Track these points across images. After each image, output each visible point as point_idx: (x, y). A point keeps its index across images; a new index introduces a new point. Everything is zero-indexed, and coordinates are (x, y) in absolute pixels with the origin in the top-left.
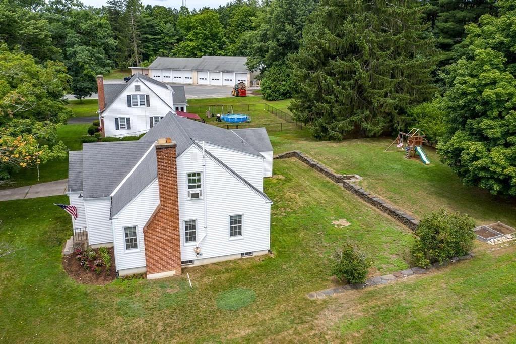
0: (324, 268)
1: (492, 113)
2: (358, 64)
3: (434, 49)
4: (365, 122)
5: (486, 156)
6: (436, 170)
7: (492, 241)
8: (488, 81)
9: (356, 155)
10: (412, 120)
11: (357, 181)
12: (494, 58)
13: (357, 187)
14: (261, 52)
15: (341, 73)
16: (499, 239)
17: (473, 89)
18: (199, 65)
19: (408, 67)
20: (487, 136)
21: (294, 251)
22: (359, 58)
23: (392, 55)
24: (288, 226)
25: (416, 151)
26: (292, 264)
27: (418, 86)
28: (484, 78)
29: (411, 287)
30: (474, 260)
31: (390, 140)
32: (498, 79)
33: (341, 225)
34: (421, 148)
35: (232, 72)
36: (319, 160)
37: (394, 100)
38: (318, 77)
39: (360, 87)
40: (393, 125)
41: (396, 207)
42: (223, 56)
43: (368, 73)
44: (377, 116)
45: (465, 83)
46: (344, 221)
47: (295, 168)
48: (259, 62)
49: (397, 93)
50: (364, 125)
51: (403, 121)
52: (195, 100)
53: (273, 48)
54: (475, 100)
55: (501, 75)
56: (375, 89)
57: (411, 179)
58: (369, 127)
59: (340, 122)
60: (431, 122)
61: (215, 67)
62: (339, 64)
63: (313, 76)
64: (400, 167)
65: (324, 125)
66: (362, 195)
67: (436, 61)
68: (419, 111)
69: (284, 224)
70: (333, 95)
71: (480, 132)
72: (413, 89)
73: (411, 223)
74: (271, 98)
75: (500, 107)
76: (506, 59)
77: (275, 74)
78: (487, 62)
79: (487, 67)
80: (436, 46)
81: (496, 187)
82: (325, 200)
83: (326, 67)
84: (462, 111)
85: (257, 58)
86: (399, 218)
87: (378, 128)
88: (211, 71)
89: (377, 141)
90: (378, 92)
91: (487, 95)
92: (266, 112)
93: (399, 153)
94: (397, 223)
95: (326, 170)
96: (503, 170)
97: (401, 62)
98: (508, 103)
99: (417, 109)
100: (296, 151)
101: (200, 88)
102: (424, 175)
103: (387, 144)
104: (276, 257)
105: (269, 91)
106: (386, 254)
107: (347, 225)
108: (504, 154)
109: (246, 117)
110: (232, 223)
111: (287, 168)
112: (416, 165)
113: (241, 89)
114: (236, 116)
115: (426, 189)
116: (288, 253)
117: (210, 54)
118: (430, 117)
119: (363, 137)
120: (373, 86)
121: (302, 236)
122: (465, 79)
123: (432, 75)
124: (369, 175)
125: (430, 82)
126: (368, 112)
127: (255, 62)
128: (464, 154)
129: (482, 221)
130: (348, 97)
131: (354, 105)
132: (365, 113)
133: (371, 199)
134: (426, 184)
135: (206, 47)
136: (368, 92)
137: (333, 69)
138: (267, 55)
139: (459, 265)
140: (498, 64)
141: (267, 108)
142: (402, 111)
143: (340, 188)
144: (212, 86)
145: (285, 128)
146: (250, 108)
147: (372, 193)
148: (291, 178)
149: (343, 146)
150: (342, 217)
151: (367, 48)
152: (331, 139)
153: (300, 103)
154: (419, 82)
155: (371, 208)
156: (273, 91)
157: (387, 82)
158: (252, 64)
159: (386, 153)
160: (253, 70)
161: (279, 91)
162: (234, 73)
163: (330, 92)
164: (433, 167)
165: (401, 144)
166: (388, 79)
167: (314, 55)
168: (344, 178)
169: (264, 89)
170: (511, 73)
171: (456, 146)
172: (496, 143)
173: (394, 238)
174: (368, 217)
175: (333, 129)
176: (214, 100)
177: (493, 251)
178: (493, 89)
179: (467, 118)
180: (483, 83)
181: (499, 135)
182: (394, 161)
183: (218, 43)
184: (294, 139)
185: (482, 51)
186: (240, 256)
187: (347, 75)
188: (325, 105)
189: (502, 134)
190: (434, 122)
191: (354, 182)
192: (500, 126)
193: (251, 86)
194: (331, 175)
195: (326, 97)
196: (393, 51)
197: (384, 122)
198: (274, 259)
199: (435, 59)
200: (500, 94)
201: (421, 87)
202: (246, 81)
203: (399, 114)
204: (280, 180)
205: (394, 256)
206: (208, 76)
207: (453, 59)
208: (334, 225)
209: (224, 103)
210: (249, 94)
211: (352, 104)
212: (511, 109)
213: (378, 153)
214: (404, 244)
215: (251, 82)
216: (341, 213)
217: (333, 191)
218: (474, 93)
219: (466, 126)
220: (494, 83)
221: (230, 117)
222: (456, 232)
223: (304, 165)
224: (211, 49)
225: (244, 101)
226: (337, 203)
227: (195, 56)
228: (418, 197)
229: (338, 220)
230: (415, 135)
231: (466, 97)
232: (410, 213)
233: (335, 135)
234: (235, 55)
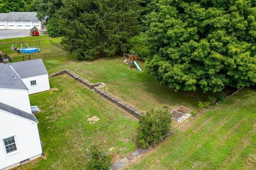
0: (82, 161)
1: (173, 44)
2: (97, 15)
3: (138, 6)
4: (106, 49)
5: (172, 70)
6: (145, 74)
7: (180, 120)
8: (170, 25)
9: (102, 69)
10: (131, 46)
11: (102, 87)
12: (171, 11)
13: (103, 92)
14: (44, 9)
15: (88, 21)
16: (183, 117)
17: (161, 30)
18: (8, 17)
19: (125, 16)
20: (171, 58)
21: (61, 150)
22: (98, 12)
23: (116, 10)
24: (58, 128)
25: (134, 64)
26: (59, 161)
27: (132, 27)
28: (167, 23)
29: (139, 167)
30: (172, 137)
31: (120, 57)
32: (174, 24)
33: (93, 121)
34: (136, 62)
35: (29, 21)
36: (80, 75)
37: (120, 35)
38: (75, 24)
39: (100, 28)
40: (121, 49)
41: (126, 103)
42: (23, 11)
43: (104, 20)
44: (112, 45)
45: (157, 26)
46: (95, 117)
47: (66, 82)
48: (44, 15)
49: (121, 31)
50: (105, 50)
51: (126, 47)
52: (5, 39)
53: (51, 7)
54: (163, 36)
55: (176, 21)
56: (109, 30)
57: (133, 82)
58: (108, 51)
59: (91, 50)
60: (140, 46)
61: (18, 18)
62: (86, 15)
63: (72, 23)
64: (126, 74)
65: (82, 52)
66: (105, 97)
67: (139, 12)
68: (133, 41)
69: (55, 127)
70: (85, 34)
71: (167, 55)
72: (129, 28)
73: (135, 113)
74: (54, 36)
75: (177, 41)
76: (178, 11)
77: (54, 21)
78: (168, 13)
79: (168, 16)
80: (138, 4)
81: (178, 88)
82: (83, 103)
83: (79, 18)
84: (156, 43)
85: (43, 13)
86: (128, 110)
87: (113, 52)
88: (16, 21)
89: (113, 59)
90: (111, 31)
91: (170, 34)
92: (51, 44)
93: (125, 65)
94: (127, 114)
95: (84, 81)
96: (181, 77)
97: (121, 13)
98: (181, 38)
99: (132, 40)
100: (66, 70)
101: (9, 31)
102: (139, 78)
103: (118, 60)
104: (48, 158)
105: (52, 32)
106: (122, 139)
107: (97, 120)
108: (180, 68)
109: (36, 49)
110: (6, 144)
111: (60, 82)
112: (134, 72)
113: (35, 31)
114: (30, 49)
115: (141, 88)
116: (57, 152)
117: (15, 11)
118: (139, 44)
119: (105, 57)
120: (107, 28)
121: (67, 135)
122: (156, 24)
123: (138, 20)
124: (110, 82)
125: (138, 24)
126: (106, 43)
127: (41, 15)
128: (160, 69)
129: (173, 106)
130: (93, 35)
131: (98, 40)
132: (104, 44)
133: (111, 99)
134: (141, 84)
135: (11, 6)
136: (105, 32)
137: (83, 19)
138: (48, 11)
139: (165, 142)
140: (174, 15)
141: (51, 42)
142: (124, 41)
143: (93, 93)
144: (18, 30)
145: (61, 54)
146: (41, 43)
147: (111, 94)
148: (63, 89)
149: (94, 64)
150: (94, 115)
151: (101, 6)
152: (87, 60)
153: (68, 39)
154: (132, 25)
155: (112, 105)
156: (55, 32)
157: (114, 26)
158: (40, 16)
159: (118, 66)
160: (41, 19)
161: (58, 31)
162: (31, 22)
163: (83, 32)
164: (144, 72)
165: (126, 60)
166: (115, 23)
167: (71, 10)
168: (95, 86)
169: (49, 30)
170: (181, 20)
171: (155, 64)
172: (177, 62)
173: (126, 125)
174: (110, 112)
175: (88, 54)
176: (18, 39)
177: (182, 127)
178: (172, 30)
179: (159, 47)
180: (167, 26)
181: (178, 57)
182: (123, 70)
183: (19, 4)
184: (66, 61)
185: (164, 6)
186: (19, 164)
187: (92, 22)
188: (81, 40)
189: (179, 56)
190: (141, 46)
191: (101, 88)
192: (178, 52)
193: (42, 29)
194: (87, 84)
195: (81, 36)
196: (116, 8)
197: (116, 48)
198: (46, 160)
199: (138, 11)
200: (177, 33)
201: (133, 27)
202: (39, 26)
203: (123, 43)
204: (55, 91)
205: (127, 140)
206: (14, 23)
207: (147, 11)
208: (89, 121)
209: (24, 40)
210: (41, 34)
211: (97, 39)
212: (183, 42)
213: (114, 67)
214: (132, 129)
215: (42, 26)
216: (93, 111)
217: (89, 95)
218: (162, 32)
219: (159, 52)
220: (172, 26)
221: (26, 50)
222: (162, 124)
223: (71, 79)
224: (15, 7)
225: (38, 38)
226: (91, 103)
227: (5, 12)
228: (138, 94)
229: (92, 117)
230: (132, 55)
231: (158, 35)
232: (133, 106)
233: (89, 58)
234: (31, 11)
